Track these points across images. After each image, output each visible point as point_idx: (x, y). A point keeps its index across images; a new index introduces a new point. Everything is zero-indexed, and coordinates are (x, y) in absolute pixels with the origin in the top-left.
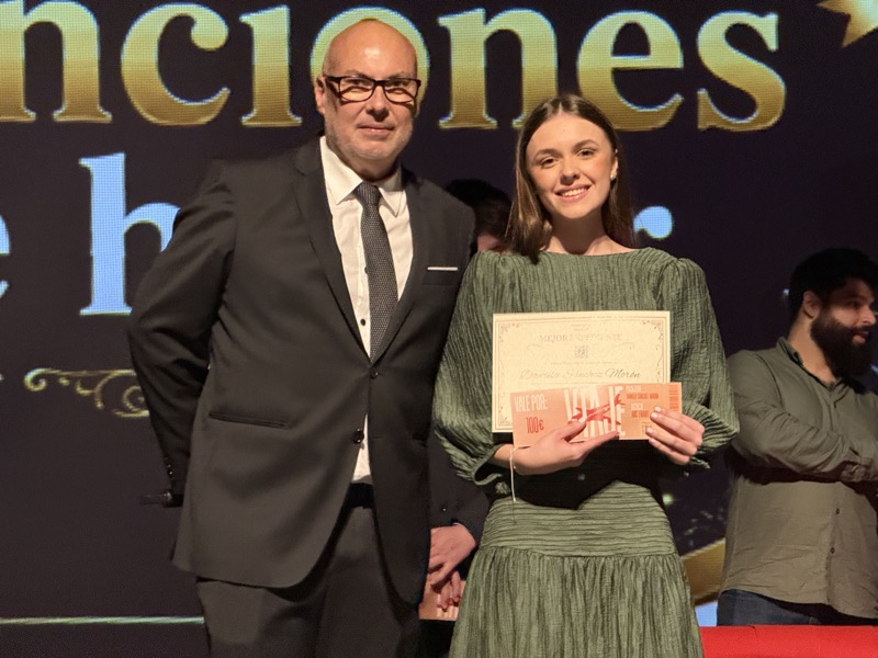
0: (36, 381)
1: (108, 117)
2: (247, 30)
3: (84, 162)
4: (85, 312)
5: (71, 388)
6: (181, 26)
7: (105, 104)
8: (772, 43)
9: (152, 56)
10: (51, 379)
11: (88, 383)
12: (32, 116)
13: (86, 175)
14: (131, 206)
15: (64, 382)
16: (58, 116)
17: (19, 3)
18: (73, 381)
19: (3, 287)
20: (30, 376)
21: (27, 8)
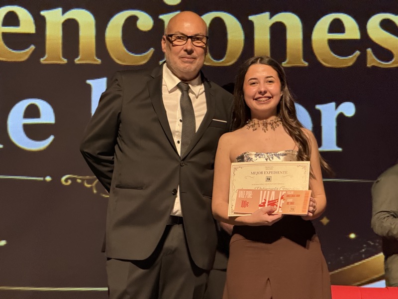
0: (66, 180)
1: (99, 61)
2: (162, 22)
3: (88, 82)
5: (82, 184)
6: (132, 20)
7: (98, 56)
9: (119, 34)
10: (74, 180)
11: (90, 182)
12: (65, 61)
13: (89, 87)
15: (79, 181)
16: (77, 61)
17: (60, 10)
18: (83, 180)
19: (52, 138)
20: (63, 179)
21: (64, 13)
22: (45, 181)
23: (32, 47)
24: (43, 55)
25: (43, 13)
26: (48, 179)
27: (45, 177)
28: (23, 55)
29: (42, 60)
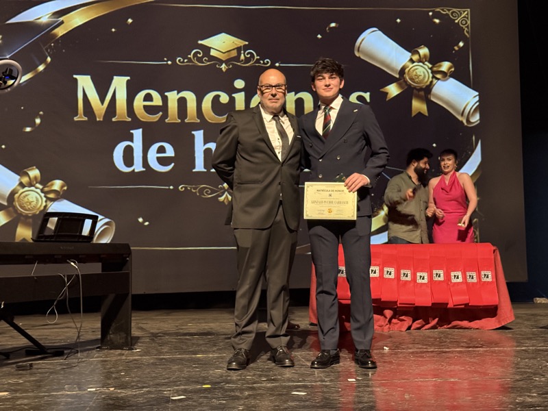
0: (182, 188)
1: (199, 121)
2: (234, 98)
3: (193, 132)
4: (194, 170)
5: (191, 190)
6: (217, 97)
7: (198, 118)
8: (368, 100)
9: (210, 105)
10: (186, 188)
11: (195, 189)
12: (180, 121)
13: (193, 135)
14: (205, 143)
15: (189, 188)
16: (186, 121)
17: (176, 92)
18: (191, 188)
19: (173, 164)
20: (180, 187)
21: (178, 93)
22: (169, 189)
23: (161, 113)
24: (167, 117)
25: (166, 94)
26: (171, 187)
27: (169, 186)
28: (155, 118)
29: (166, 120)
